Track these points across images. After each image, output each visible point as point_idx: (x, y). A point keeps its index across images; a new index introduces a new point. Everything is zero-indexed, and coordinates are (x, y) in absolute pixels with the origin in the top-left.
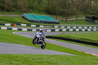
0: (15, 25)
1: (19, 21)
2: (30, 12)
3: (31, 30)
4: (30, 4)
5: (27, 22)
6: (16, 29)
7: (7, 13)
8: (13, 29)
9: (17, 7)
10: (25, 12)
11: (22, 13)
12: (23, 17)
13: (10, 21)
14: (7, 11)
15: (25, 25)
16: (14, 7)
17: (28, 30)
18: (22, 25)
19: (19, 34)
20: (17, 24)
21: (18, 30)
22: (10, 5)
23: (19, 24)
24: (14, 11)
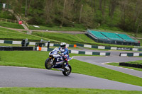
0: (75, 45)
1: (81, 40)
2: (97, 28)
3: (99, 54)
4: (97, 16)
5: (93, 42)
6: (77, 52)
7: (64, 28)
8: (73, 52)
9: (78, 19)
10: (89, 28)
11: (86, 29)
12: (87, 35)
13: (69, 41)
14: (65, 25)
15: (90, 46)
16: (74, 20)
17: (94, 54)
18: (85, 46)
19: (81, 58)
20: (77, 45)
21: (80, 53)
22: (69, 17)
23: (81, 45)
24: (74, 26)
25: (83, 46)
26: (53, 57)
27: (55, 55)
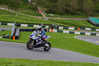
0: (79, 29)
1: (84, 25)
2: (96, 16)
3: (95, 35)
4: (96, 8)
5: (92, 26)
6: (79, 33)
7: (71, 16)
8: (76, 33)
9: (82, 10)
10: (90, 16)
11: (88, 17)
12: (88, 21)
13: (74, 25)
14: (72, 14)
15: (90, 29)
16: (79, 10)
18: (86, 29)
19: (81, 38)
20: (81, 28)
21: (81, 34)
22: (75, 8)
23: (83, 28)
24: (79, 14)
25: (85, 29)
26: (33, 40)
27: (34, 38)
